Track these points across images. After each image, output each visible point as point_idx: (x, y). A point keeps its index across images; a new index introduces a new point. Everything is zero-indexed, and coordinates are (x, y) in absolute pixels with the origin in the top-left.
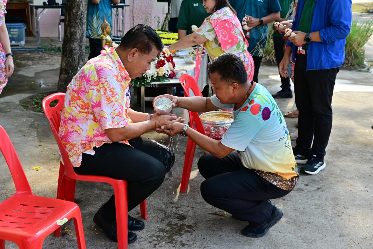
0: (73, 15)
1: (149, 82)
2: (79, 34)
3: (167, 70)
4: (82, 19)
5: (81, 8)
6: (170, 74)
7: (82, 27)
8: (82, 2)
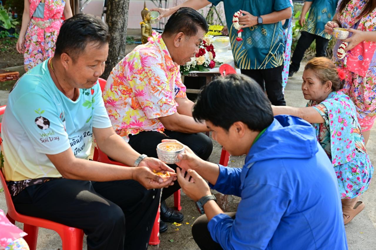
0: (116, 5)
1: (187, 71)
2: (121, 23)
3: (207, 59)
4: (124, 9)
6: (210, 63)
7: (124, 17)
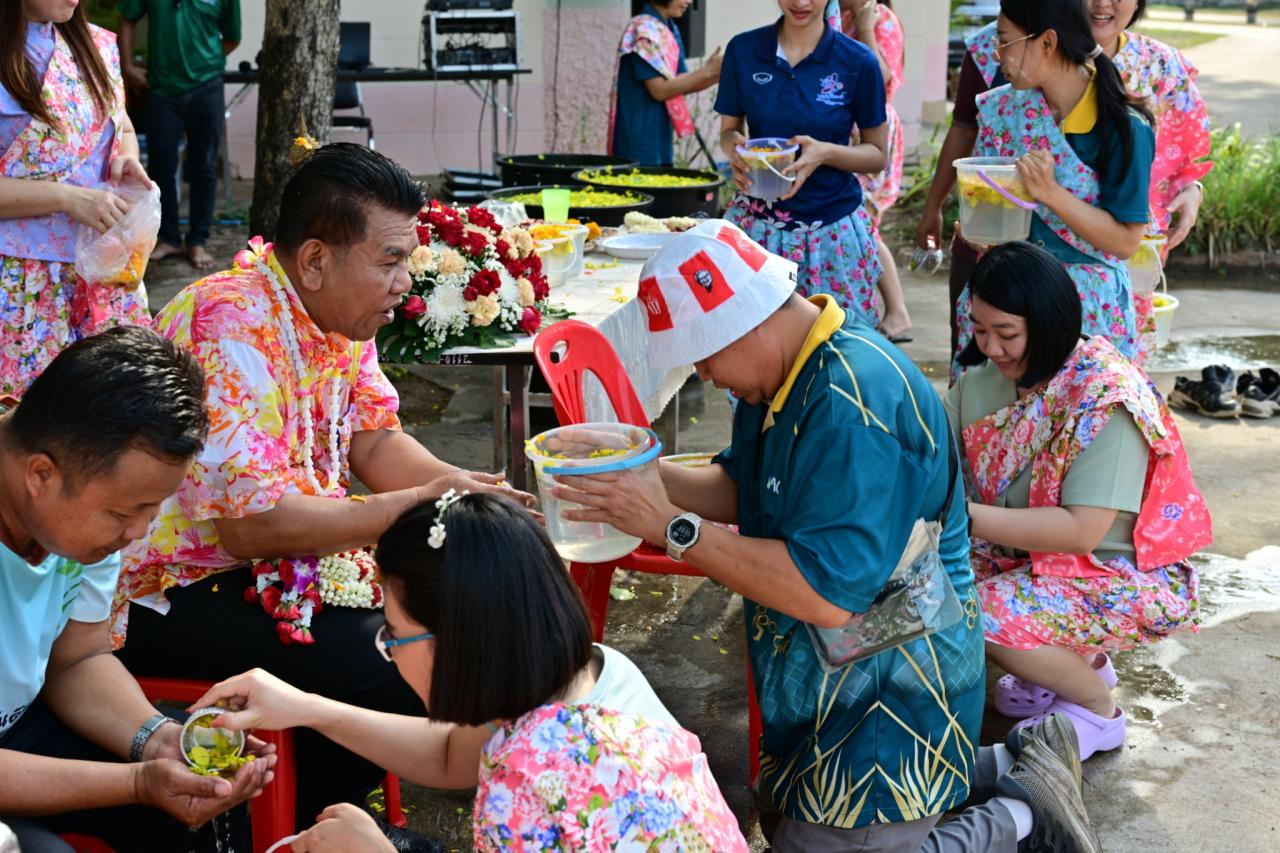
0: (285, 110)
4: (315, 123)
5: (311, 84)
8: (313, 65)
